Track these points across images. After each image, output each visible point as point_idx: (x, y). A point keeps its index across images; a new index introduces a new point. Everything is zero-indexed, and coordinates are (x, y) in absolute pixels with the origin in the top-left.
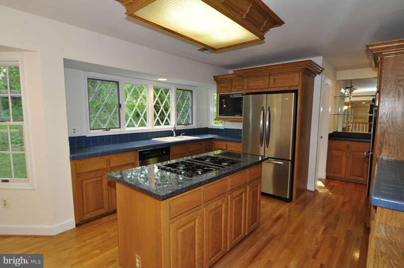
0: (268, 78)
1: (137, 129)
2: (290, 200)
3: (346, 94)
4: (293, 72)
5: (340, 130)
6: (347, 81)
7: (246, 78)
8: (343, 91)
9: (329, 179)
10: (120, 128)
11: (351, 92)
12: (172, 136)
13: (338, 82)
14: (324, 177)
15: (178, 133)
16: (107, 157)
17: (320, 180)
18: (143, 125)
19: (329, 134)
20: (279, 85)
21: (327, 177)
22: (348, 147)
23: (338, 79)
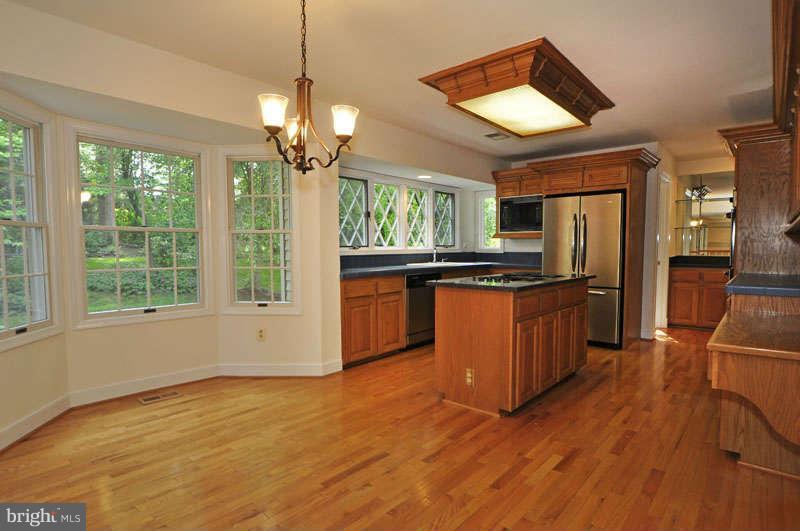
0: (580, 173)
1: (385, 249)
2: (618, 347)
3: (694, 198)
4: (620, 165)
5: (686, 253)
6: (693, 177)
7: (548, 173)
8: (688, 193)
9: (671, 327)
10: (368, 246)
11: (701, 196)
12: (432, 261)
13: (680, 178)
14: (665, 326)
15: (440, 257)
16: (375, 280)
17: (660, 329)
18: (391, 244)
19: (670, 259)
20: (597, 183)
21: (669, 325)
22: (701, 277)
23: (681, 174)
